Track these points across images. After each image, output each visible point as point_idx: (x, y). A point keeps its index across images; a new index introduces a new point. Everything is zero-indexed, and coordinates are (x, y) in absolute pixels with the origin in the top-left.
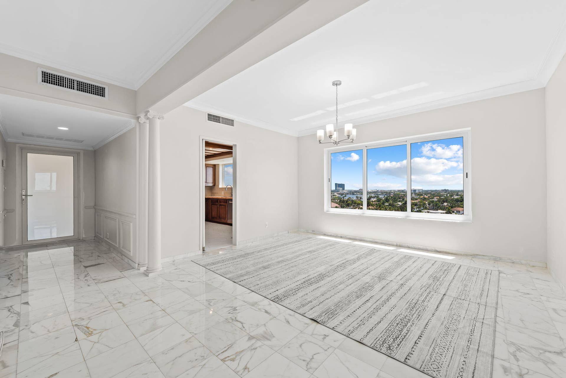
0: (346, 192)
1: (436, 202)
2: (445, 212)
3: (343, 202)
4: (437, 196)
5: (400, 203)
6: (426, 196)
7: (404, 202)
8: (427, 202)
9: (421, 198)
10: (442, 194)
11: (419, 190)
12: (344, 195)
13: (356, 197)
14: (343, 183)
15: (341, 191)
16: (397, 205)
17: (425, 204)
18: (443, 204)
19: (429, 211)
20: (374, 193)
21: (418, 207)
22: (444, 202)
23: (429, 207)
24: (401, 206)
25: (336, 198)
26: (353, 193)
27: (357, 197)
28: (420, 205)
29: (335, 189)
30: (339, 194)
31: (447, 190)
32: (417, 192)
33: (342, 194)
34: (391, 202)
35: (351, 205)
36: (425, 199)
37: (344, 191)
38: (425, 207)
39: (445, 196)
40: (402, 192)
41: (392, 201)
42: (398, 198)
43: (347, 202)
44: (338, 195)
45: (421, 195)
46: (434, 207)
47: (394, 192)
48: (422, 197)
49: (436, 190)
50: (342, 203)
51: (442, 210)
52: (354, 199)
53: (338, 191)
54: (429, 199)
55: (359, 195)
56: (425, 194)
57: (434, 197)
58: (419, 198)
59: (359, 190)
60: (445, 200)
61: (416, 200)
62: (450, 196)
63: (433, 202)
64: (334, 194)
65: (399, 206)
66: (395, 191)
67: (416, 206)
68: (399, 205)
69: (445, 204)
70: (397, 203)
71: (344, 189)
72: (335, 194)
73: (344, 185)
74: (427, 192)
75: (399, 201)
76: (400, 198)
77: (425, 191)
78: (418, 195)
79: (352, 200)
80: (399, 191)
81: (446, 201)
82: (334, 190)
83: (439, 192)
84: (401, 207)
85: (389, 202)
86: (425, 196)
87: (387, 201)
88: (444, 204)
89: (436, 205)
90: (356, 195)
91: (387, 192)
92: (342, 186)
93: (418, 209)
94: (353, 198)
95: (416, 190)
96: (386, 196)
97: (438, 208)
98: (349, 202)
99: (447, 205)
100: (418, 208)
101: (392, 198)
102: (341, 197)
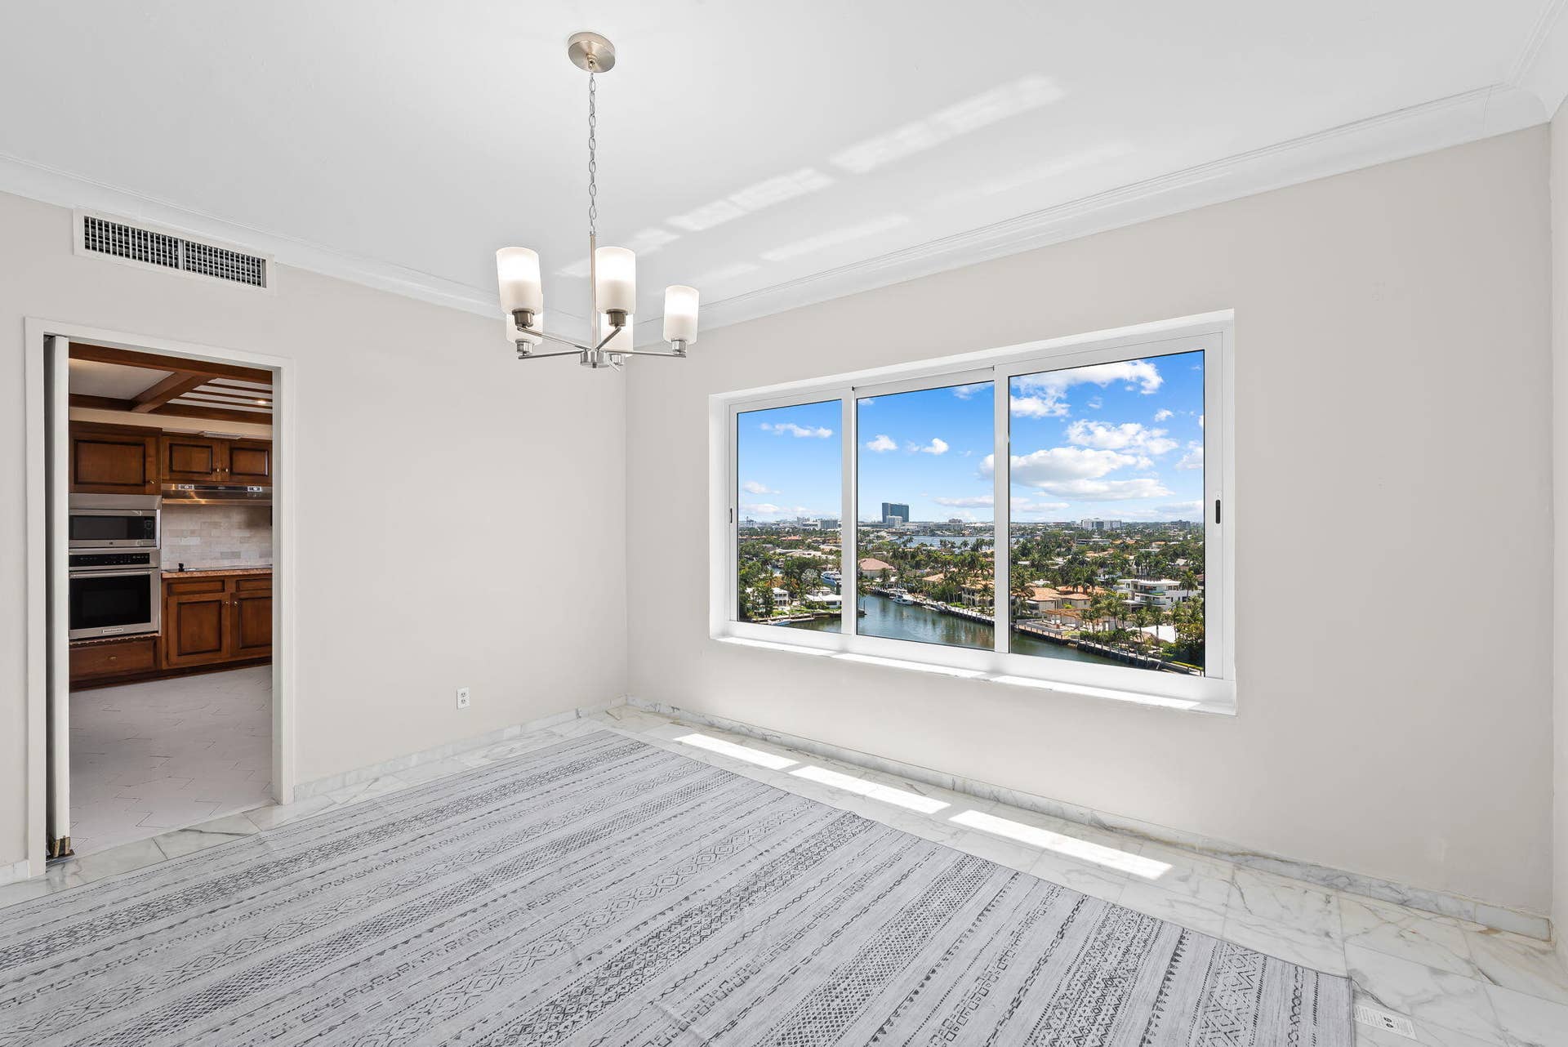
0: (912, 527)
1: (1156, 556)
2: (1177, 583)
3: (904, 556)
4: (1158, 541)
5: (1060, 561)
6: (1129, 541)
7: (1070, 557)
8: (1132, 557)
9: (1117, 547)
10: (1171, 533)
11: (1111, 522)
12: (906, 538)
13: (941, 541)
14: (904, 504)
15: (898, 526)
16: (1053, 565)
17: (1126, 561)
18: (1173, 561)
19: (1136, 580)
20: (989, 530)
21: (1107, 569)
22: (1177, 555)
23: (1138, 572)
24: (1061, 569)
25: (883, 544)
26: (932, 531)
27: (943, 544)
28: (1114, 566)
29: (881, 519)
30: (893, 533)
31: (1185, 523)
32: (1106, 528)
33: (901, 535)
34: (1036, 556)
35: (926, 565)
36: (1125, 548)
37: (906, 524)
38: (1126, 569)
39: (1181, 539)
40: (1066, 529)
41: (1038, 552)
42: (1054, 544)
43: (913, 556)
44: (889, 538)
45: (1118, 536)
46: (1150, 570)
47: (1046, 529)
48: (1118, 542)
49: (1157, 524)
50: (901, 562)
51: (1171, 578)
52: (933, 548)
53: (889, 527)
54: (1136, 548)
55: (948, 536)
56: (1128, 535)
57: (1151, 542)
58: (1112, 543)
59: (950, 521)
60: (1180, 550)
61: (1104, 550)
62: (1193, 541)
63: (1148, 555)
64: (879, 534)
65: (1057, 567)
66: (1046, 526)
67: (1102, 567)
68: (1057, 564)
69: (1181, 562)
70: (1052, 559)
71: (906, 519)
72: (883, 534)
73: (907, 507)
74: (1131, 529)
75: (1059, 555)
76: (1060, 546)
77: (1129, 525)
78: (1109, 536)
79: (929, 551)
80: (1058, 525)
81: (1183, 555)
82: (879, 522)
83: (1165, 528)
84: (1063, 570)
85: (1031, 557)
86: (1128, 538)
87: (1023, 555)
88: (1177, 562)
89: (1156, 565)
90: (939, 536)
91: (1024, 528)
92: (902, 511)
93: (1107, 577)
94: (931, 545)
95: (1102, 523)
96: (1021, 540)
97: (1160, 573)
98: (921, 557)
99: (1186, 565)
100: (1109, 573)
101: (1038, 545)
102: (898, 542)
